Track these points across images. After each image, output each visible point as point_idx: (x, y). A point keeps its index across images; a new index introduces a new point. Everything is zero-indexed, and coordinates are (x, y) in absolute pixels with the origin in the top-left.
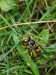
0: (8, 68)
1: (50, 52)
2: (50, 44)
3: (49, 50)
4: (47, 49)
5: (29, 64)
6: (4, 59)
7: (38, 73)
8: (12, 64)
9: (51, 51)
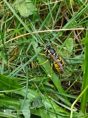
0: (27, 80)
1: (75, 64)
2: (75, 55)
3: (73, 61)
4: (71, 61)
5: (50, 76)
6: (22, 70)
7: (61, 87)
8: (32, 76)
9: (76, 62)
